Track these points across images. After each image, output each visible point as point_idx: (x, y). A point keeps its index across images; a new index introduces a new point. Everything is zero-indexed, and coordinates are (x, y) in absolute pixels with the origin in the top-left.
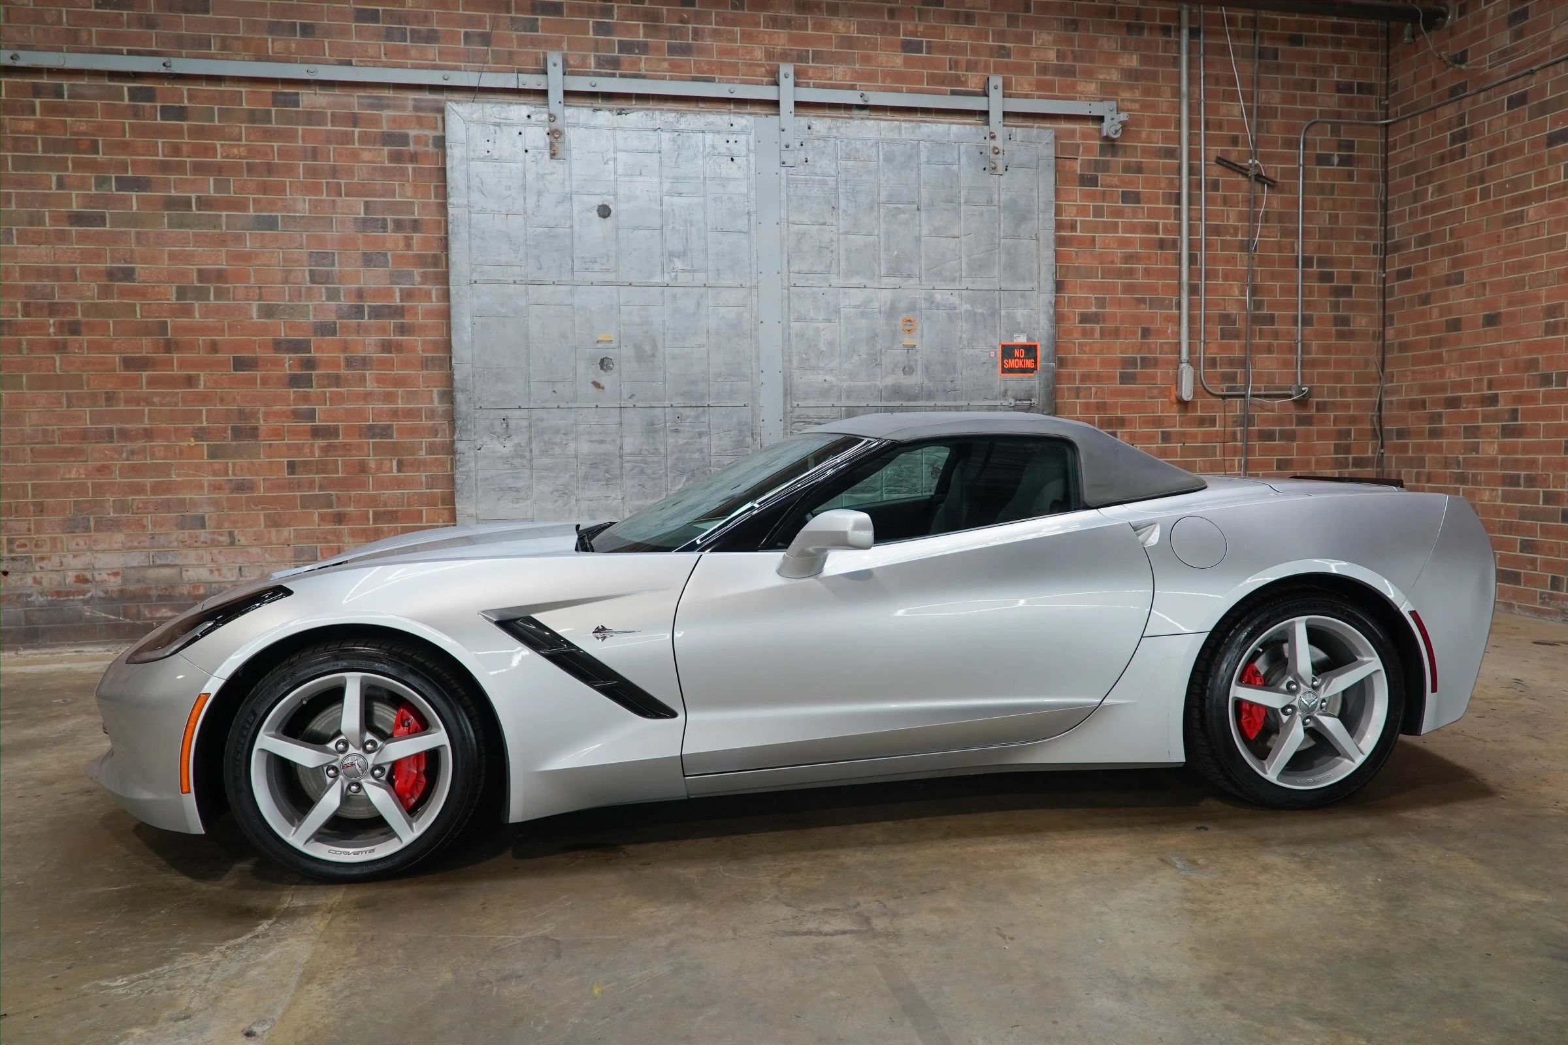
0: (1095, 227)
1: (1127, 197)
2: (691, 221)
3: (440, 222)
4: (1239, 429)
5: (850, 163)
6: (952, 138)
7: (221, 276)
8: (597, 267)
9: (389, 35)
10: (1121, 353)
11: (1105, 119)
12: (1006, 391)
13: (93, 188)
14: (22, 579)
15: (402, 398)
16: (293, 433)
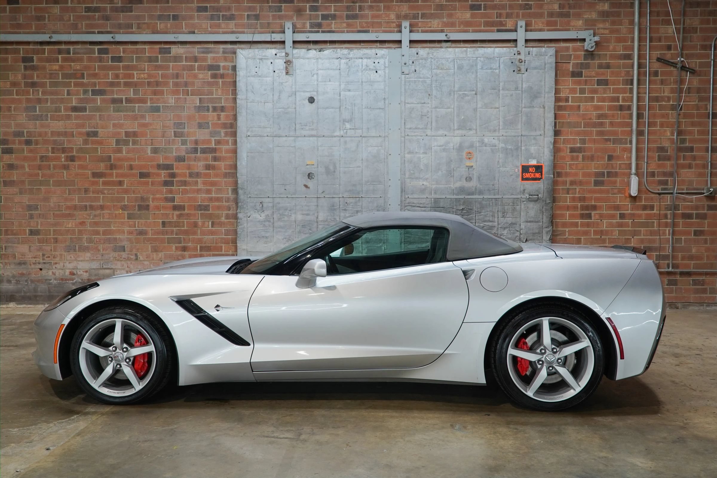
0: (580, 100)
1: (599, 82)
2: (354, 104)
3: (234, 107)
4: (669, 212)
5: (439, 71)
6: (496, 55)
7: (135, 134)
8: (307, 128)
9: (212, 18)
10: (594, 169)
11: (586, 40)
12: (524, 190)
13: (82, 95)
14: (47, 272)
15: (214, 192)
16: (164, 208)
